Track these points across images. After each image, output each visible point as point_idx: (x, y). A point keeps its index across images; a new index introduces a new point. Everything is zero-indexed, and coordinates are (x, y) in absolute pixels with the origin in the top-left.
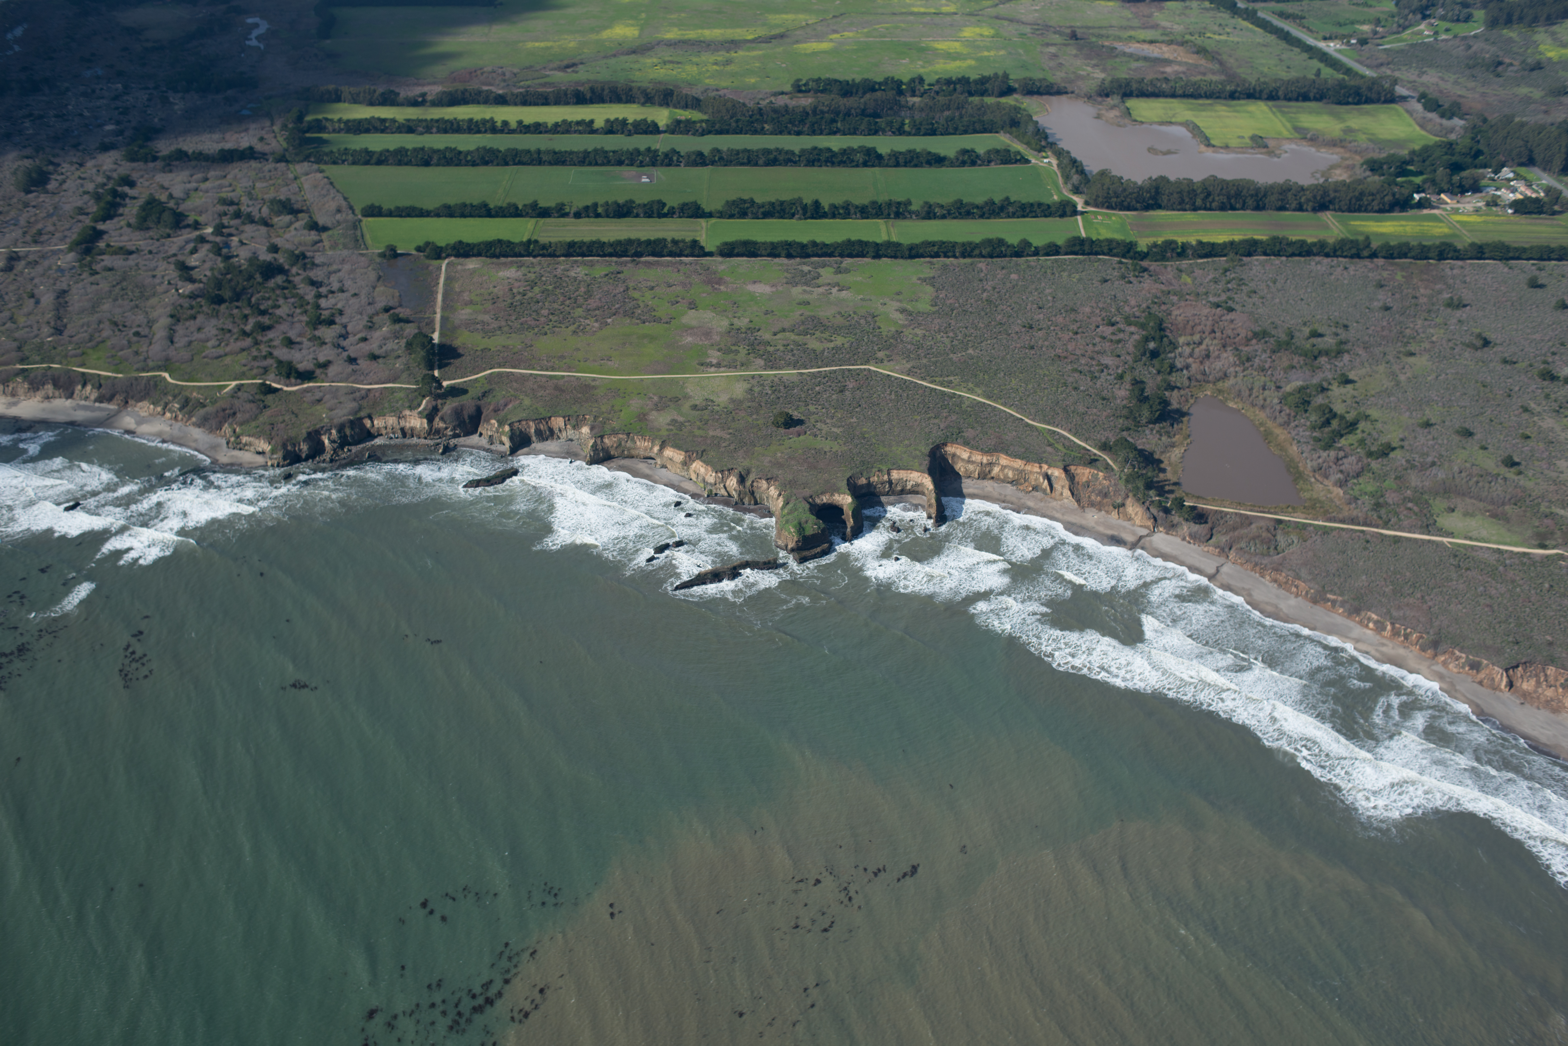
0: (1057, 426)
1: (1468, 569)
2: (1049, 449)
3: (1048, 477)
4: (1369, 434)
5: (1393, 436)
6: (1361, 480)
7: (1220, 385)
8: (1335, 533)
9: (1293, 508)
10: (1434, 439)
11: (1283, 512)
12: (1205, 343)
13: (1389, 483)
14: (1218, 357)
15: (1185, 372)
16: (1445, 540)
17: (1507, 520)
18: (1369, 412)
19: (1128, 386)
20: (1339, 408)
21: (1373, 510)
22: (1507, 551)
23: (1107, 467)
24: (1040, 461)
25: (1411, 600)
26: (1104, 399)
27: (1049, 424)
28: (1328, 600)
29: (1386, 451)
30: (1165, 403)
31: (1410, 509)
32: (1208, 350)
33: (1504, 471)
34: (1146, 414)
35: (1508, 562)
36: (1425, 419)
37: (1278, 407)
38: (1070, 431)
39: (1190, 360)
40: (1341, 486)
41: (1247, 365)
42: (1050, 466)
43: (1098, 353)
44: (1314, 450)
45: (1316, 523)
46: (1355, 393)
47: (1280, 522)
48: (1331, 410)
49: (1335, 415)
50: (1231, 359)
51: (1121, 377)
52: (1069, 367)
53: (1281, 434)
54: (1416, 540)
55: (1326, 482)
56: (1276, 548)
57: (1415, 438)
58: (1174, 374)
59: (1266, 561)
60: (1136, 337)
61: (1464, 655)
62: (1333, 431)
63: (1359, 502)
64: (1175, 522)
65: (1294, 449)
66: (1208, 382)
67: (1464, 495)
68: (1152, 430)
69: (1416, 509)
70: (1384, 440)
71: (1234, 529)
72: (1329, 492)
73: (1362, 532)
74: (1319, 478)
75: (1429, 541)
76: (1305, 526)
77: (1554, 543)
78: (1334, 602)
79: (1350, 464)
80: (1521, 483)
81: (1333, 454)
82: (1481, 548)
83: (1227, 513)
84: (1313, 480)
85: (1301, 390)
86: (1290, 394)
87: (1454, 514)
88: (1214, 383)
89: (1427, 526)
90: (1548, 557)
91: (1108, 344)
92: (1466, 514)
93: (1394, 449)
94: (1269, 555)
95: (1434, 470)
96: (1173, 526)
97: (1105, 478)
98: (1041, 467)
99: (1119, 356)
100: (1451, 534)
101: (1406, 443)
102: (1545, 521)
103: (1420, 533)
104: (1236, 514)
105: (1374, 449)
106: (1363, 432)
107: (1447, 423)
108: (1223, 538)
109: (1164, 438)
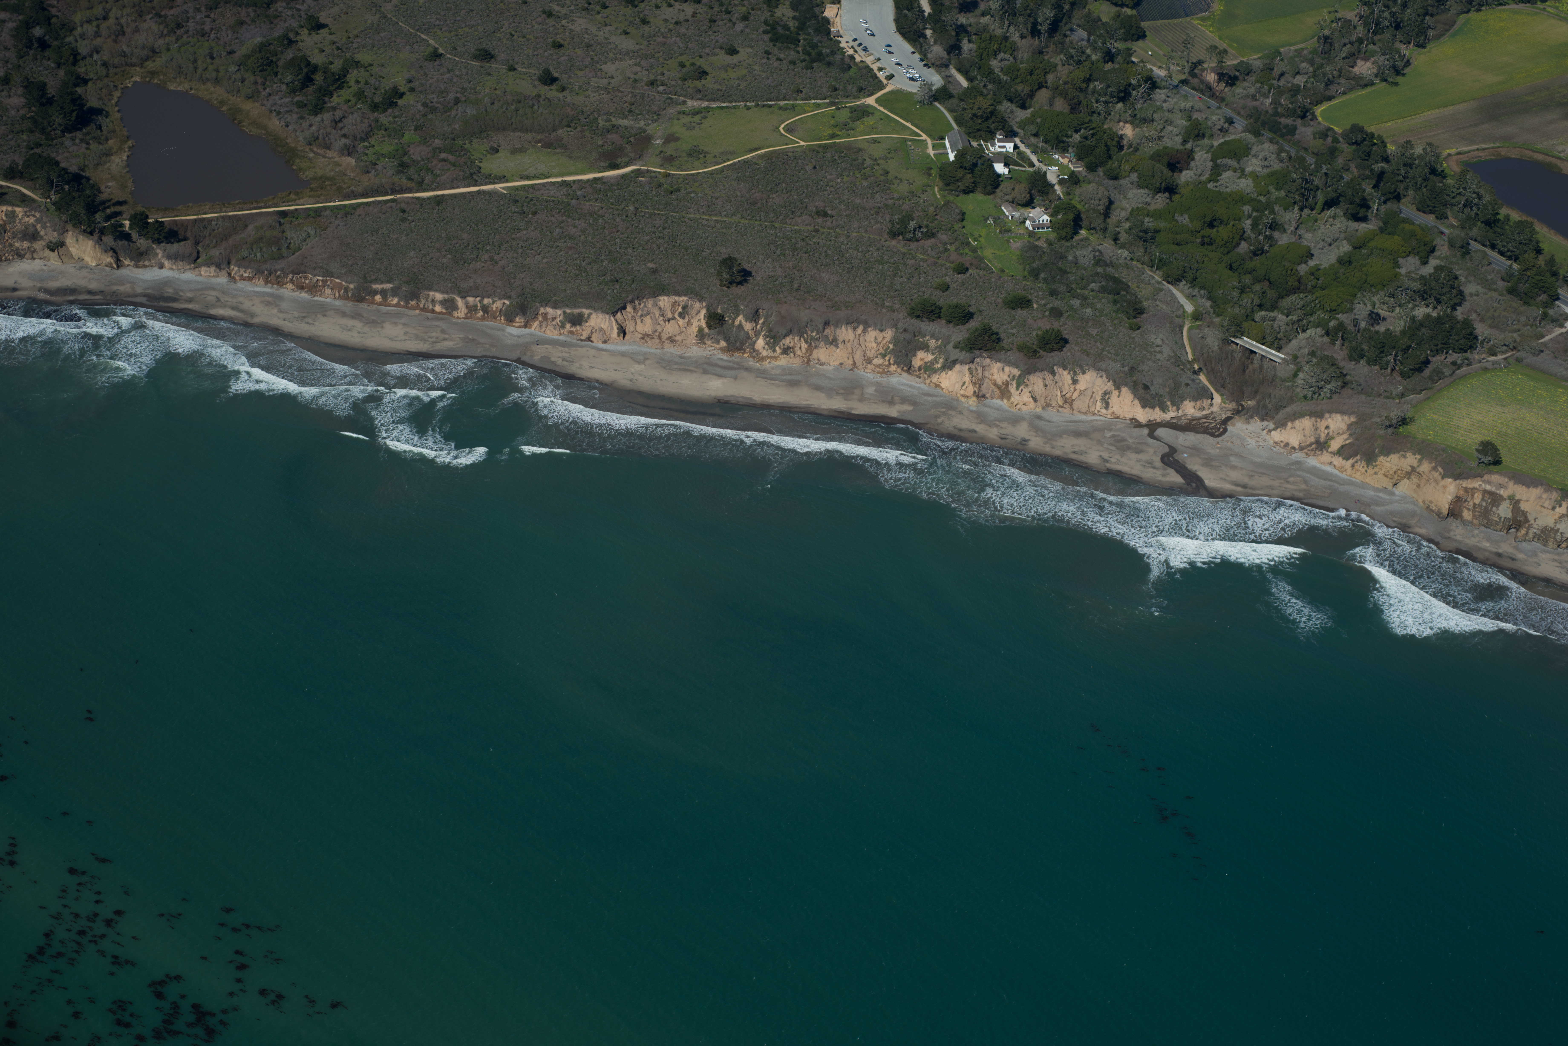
1: (535, 213)
4: (367, 83)
5: (398, 78)
6: (373, 141)
7: (150, 65)
8: (359, 211)
9: (297, 194)
10: (449, 71)
11: (285, 202)
12: (112, 15)
13: (409, 136)
14: (137, 30)
15: (95, 57)
16: (498, 186)
17: (565, 147)
18: (358, 57)
19: (20, 91)
20: (317, 59)
21: (398, 172)
22: (574, 181)
23: (24, 200)
25: (478, 265)
28: (376, 292)
29: (393, 98)
30: (79, 102)
31: (444, 160)
32: (119, 24)
33: (543, 90)
34: (58, 120)
35: (579, 193)
36: (430, 49)
37: (238, 76)
39: (98, 41)
40: (349, 155)
41: (179, 32)
44: (302, 118)
45: (331, 204)
46: (333, 37)
47: (284, 214)
48: (308, 64)
49: (315, 69)
50: (155, 27)
53: (253, 109)
54: (462, 194)
55: (330, 154)
56: (288, 248)
57: (426, 75)
58: (81, 63)
59: (281, 266)
60: (11, 25)
61: (559, 312)
62: (320, 89)
63: (379, 167)
64: (143, 249)
65: (275, 124)
66: (133, 65)
67: (504, 129)
68: (73, 139)
69: (450, 157)
70: (387, 85)
71: (226, 237)
72: (338, 164)
73: (393, 200)
74: (319, 151)
75: (479, 192)
76: (318, 212)
77: (626, 159)
78: (383, 293)
79: (354, 123)
80: (569, 99)
81: (327, 116)
82: (544, 185)
83: (210, 220)
84: (312, 155)
85: (262, 47)
86: (247, 57)
87: (499, 155)
88: (141, 65)
89: (471, 174)
90: (623, 176)
92: (515, 151)
93: (402, 95)
94: (281, 257)
95: (461, 108)
96: (141, 254)
97: (26, 214)
100: (503, 179)
101: (416, 84)
102: (609, 136)
103: (466, 186)
104: (223, 217)
105: (378, 99)
106: (358, 82)
107: (459, 49)
108: (215, 252)
109: (94, 146)
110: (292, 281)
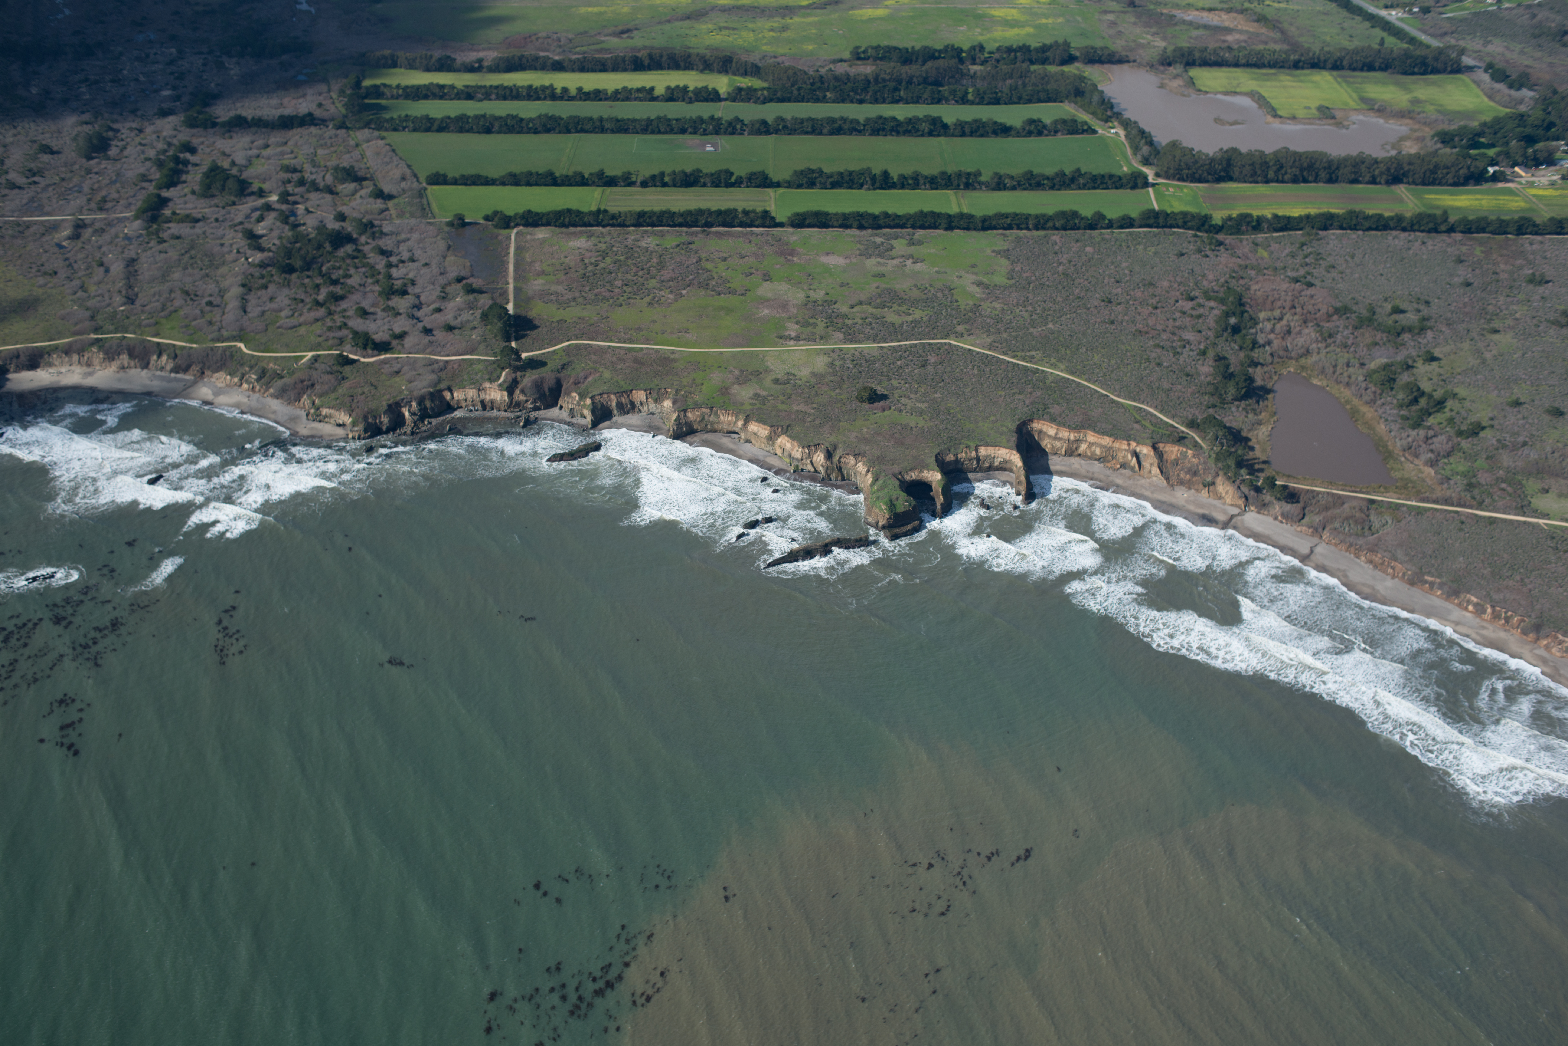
0: (1143, 403)
1: (1565, 552)
2: (1136, 426)
3: (1136, 455)
4: (1458, 413)
5: (1482, 415)
6: (1452, 459)
7: (1303, 361)
8: (1428, 514)
9: (1385, 488)
10: (1524, 418)
11: (1375, 492)
12: (1286, 318)
13: (1481, 463)
14: (1300, 333)
16: (1541, 521)
18: (1456, 390)
19: (1211, 362)
20: (1426, 386)
21: (1466, 490)
23: (1196, 445)
24: (1128, 438)
25: (1511, 583)
26: (1188, 375)
27: (1134, 400)
28: (1426, 582)
29: (1476, 430)
30: (1250, 380)
31: (1503, 490)
32: (1289, 326)
34: (1232, 391)
36: (1514, 398)
37: (1363, 385)
38: (1156, 408)
39: (1272, 336)
40: (1431, 466)
41: (1329, 341)
42: (1138, 444)
43: (1179, 328)
44: (1403, 428)
45: (1409, 503)
46: (1441, 371)
47: (1372, 502)
48: (1419, 389)
49: (1423, 394)
50: (1313, 335)
51: (1203, 353)
52: (1151, 343)
53: (1368, 412)
54: (1511, 521)
55: (1416, 461)
56: (1370, 529)
57: (1505, 417)
58: (1256, 350)
59: (1361, 541)
60: (1216, 312)
62: (1421, 410)
63: (1452, 482)
64: (1266, 501)
65: (1382, 428)
66: (1291, 358)
67: (1557, 475)
68: (1238, 407)
69: (1509, 489)
70: (1473, 418)
71: (1327, 508)
72: (1420, 471)
73: (1457, 512)
74: (1409, 457)
75: (1525, 523)
78: (1432, 584)
79: (1440, 443)
81: (1422, 433)
83: (1319, 493)
84: (1403, 459)
85: (1386, 367)
86: (1375, 371)
87: (1548, 495)
88: (1297, 360)
89: (1522, 507)
91: (1188, 319)
92: (1561, 495)
93: (1483, 428)
94: (1363, 535)
95: (1526, 450)
96: (1264, 505)
97: (1194, 456)
98: (1129, 445)
99: (1200, 332)
100: (1546, 516)
101: (1495, 422)
103: (1515, 515)
104: (1328, 493)
105: (1464, 428)
106: (1451, 410)
107: (1536, 402)
108: (1317, 519)
109: (1251, 416)
110: (1365, 555)
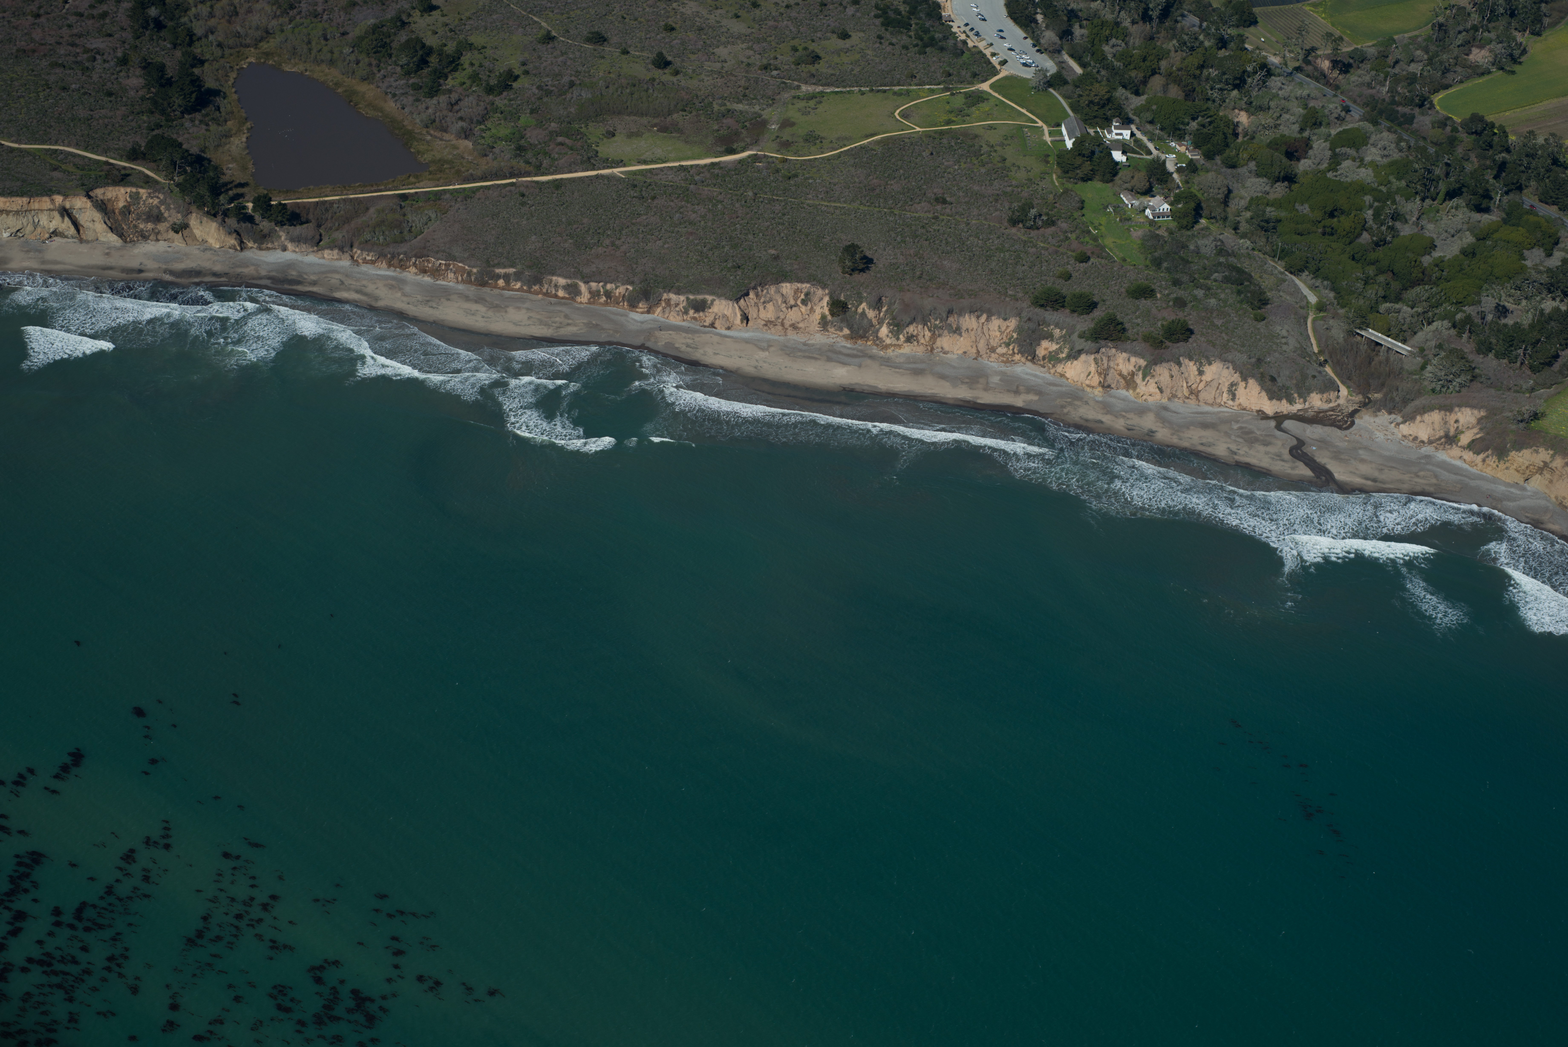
0: (56, 143)
1: (654, 198)
2: (56, 174)
3: (67, 213)
4: (481, 66)
5: (512, 61)
6: (489, 124)
7: (264, 46)
8: (479, 195)
9: (416, 177)
10: (562, 54)
11: (405, 185)
13: (525, 119)
14: (249, 11)
15: (211, 37)
16: (616, 171)
17: (680, 131)
18: (472, 39)
19: (138, 71)
20: (431, 41)
21: (516, 156)
22: (692, 166)
23: (147, 182)
24: (49, 192)
25: (600, 250)
26: (110, 94)
27: (43, 143)
28: (498, 277)
29: (508, 80)
30: (197, 83)
31: (561, 144)
32: (232, 5)
33: (657, 73)
34: (178, 101)
35: (697, 178)
36: (543, 32)
37: (352, 58)
38: (77, 146)
39: (212, 22)
40: (466, 137)
41: (291, 13)
42: (66, 196)
43: (80, 36)
44: (418, 100)
45: (451, 187)
46: (445, 19)
47: (404, 197)
48: (423, 46)
49: (429, 51)
50: (269, 10)
51: (124, 61)
52: (44, 63)
53: (368, 91)
54: (580, 178)
55: (446, 136)
56: (410, 231)
57: (540, 57)
58: (197, 44)
59: (404, 248)
61: (682, 298)
62: (435, 71)
63: (496, 150)
64: (266, 231)
65: (391, 106)
66: (247, 46)
67: (619, 113)
68: (192, 121)
69: (567, 141)
70: (501, 68)
71: (347, 220)
72: (455, 147)
73: (512, 184)
74: (437, 134)
75: (597, 176)
76: (438, 195)
77: (742, 144)
78: (506, 277)
79: (471, 105)
80: (683, 83)
81: (443, 99)
82: (661, 169)
83: (332, 203)
84: (429, 138)
85: (375, 29)
86: (361, 39)
87: (615, 138)
88: (256, 46)
89: (589, 158)
90: (740, 161)
91: (90, 22)
92: (631, 135)
93: (516, 78)
94: (403, 241)
95: (575, 92)
96: (264, 236)
97: (149, 196)
98: (52, 201)
99: (110, 35)
100: (620, 163)
101: (530, 67)
102: (724, 121)
103: (584, 170)
104: (344, 200)
105: (493, 82)
106: (472, 64)
107: (572, 32)
108: (338, 235)
109: (213, 127)
110: (414, 264)
